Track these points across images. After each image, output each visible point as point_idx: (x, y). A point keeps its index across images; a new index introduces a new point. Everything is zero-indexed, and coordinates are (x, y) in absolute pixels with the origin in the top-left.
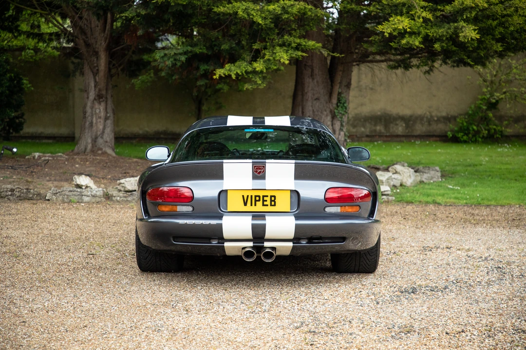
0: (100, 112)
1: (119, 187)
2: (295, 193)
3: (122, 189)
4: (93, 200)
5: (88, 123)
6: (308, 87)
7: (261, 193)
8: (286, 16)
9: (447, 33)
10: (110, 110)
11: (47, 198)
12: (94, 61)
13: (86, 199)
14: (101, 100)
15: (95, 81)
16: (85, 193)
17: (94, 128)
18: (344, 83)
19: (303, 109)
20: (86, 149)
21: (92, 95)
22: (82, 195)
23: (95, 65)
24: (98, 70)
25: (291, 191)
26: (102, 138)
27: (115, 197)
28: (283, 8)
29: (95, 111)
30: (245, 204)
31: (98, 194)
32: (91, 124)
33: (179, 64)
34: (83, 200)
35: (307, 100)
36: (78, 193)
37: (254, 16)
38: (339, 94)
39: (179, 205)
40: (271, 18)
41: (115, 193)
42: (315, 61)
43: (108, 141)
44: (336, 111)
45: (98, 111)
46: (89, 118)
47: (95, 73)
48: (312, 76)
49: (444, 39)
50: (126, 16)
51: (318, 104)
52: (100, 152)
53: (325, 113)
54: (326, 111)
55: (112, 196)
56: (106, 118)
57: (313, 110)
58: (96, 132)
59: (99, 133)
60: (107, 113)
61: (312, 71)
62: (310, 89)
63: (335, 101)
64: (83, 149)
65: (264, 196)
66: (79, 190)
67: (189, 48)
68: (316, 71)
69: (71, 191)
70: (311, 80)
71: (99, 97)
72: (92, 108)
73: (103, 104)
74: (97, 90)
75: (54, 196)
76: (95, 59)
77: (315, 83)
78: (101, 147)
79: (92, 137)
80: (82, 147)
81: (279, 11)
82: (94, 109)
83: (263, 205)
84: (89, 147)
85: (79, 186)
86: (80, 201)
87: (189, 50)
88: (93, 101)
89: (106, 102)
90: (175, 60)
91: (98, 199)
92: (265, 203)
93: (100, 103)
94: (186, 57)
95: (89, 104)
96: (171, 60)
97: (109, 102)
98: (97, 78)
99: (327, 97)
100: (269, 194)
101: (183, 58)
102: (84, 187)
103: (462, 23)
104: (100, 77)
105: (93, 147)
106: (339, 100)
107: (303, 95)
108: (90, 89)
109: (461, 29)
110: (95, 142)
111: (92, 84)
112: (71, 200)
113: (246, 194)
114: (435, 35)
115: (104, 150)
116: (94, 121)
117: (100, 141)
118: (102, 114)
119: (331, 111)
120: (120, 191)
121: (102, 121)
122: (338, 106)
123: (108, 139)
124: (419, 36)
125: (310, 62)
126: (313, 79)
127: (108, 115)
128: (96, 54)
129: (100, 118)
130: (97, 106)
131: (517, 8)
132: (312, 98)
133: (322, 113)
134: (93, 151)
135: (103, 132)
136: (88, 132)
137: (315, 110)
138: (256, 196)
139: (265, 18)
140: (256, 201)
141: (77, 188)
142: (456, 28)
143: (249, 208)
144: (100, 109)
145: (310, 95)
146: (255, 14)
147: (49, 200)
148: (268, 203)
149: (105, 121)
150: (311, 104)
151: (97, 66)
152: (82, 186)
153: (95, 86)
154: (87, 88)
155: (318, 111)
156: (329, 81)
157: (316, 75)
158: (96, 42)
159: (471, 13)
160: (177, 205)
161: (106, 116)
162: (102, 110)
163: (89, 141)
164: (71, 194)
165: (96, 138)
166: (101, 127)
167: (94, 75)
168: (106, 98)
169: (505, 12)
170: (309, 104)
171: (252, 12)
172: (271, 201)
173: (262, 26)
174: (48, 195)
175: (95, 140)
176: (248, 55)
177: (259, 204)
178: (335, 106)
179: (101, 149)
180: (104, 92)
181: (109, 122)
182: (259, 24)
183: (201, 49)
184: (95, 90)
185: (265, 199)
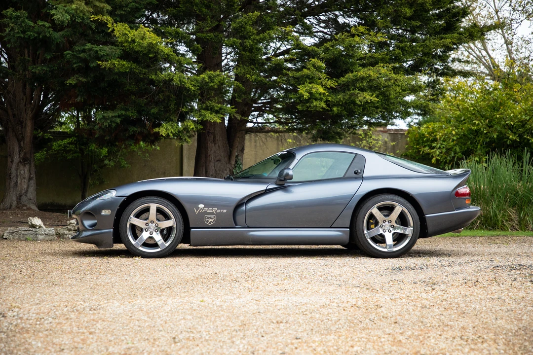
0: (24, 173)
1: (69, 227)
3: (73, 229)
4: (47, 238)
5: (13, 183)
6: (211, 150)
8: (212, 84)
9: (344, 98)
10: (33, 172)
11: (4, 237)
12: (19, 128)
13: (40, 237)
14: (26, 162)
15: (20, 146)
16: (40, 232)
17: (19, 188)
18: (240, 148)
19: (206, 169)
20: (11, 206)
21: (16, 159)
22: (37, 234)
23: (20, 132)
24: (23, 137)
26: (26, 196)
27: (66, 235)
28: (210, 77)
29: (20, 173)
31: (51, 232)
32: (16, 183)
33: (114, 125)
34: (38, 238)
35: (210, 161)
36: (33, 232)
37: (185, 83)
38: (237, 157)
40: (198, 86)
41: (66, 232)
42: (217, 129)
43: (32, 198)
44: (234, 170)
45: (22, 172)
46: (14, 178)
47: (20, 139)
48: (214, 141)
49: (341, 103)
50: (70, 84)
51: (219, 164)
52: (25, 208)
53: (226, 172)
54: (226, 170)
55: (64, 234)
56: (30, 179)
57: (216, 170)
58: (21, 191)
59: (23, 192)
60: (31, 174)
61: (215, 137)
62: (212, 152)
63: (233, 162)
64: (9, 206)
66: (34, 229)
67: (123, 112)
68: (218, 137)
69: (27, 231)
70: (213, 145)
71: (24, 161)
72: (17, 170)
73: (27, 166)
74: (22, 154)
75: (11, 235)
76: (20, 128)
77: (217, 147)
78: (25, 203)
79: (16, 195)
80: (8, 204)
81: (207, 79)
82: (19, 171)
84: (15, 203)
85: (33, 226)
86: (35, 239)
87: (124, 114)
88: (18, 164)
89: (30, 164)
90: (111, 122)
91: (51, 238)
93: (24, 165)
94: (120, 119)
95: (14, 166)
96: (109, 121)
97: (32, 165)
98: (22, 143)
99: (227, 159)
101: (118, 120)
102: (38, 227)
103: (357, 91)
104: (25, 142)
105: (18, 204)
106: (236, 162)
107: (206, 157)
108: (14, 153)
109: (357, 95)
110: (20, 199)
111: (17, 149)
112: (27, 238)
114: (333, 100)
115: (28, 206)
116: (19, 182)
117: (24, 198)
118: (27, 175)
119: (230, 171)
120: (70, 230)
121: (26, 181)
122: (236, 167)
123: (32, 197)
124: (322, 101)
125: (212, 129)
126: (215, 144)
127: (32, 176)
128: (21, 123)
129: (24, 178)
130: (21, 167)
131: (396, 80)
132: (214, 160)
133: (223, 172)
134: (18, 207)
135: (27, 191)
136: (13, 191)
137: (217, 170)
139: (194, 86)
141: (32, 228)
142: (352, 95)
144: (25, 171)
145: (212, 157)
146: (186, 82)
147: (6, 239)
149: (29, 181)
150: (213, 165)
151: (22, 134)
152: (37, 225)
153: (20, 151)
154: (12, 153)
155: (219, 170)
156: (228, 145)
157: (218, 140)
158: (21, 112)
159: (362, 82)
161: (30, 176)
162: (26, 171)
163: (14, 198)
164: (26, 233)
165: (21, 196)
166: (25, 187)
167: (18, 141)
168: (30, 161)
169: (386, 84)
170: (212, 164)
171: (184, 80)
173: (191, 92)
174: (5, 234)
175: (19, 198)
176: (175, 117)
178: (233, 166)
179: (26, 206)
180: (28, 156)
181: (33, 182)
182: (188, 90)
183: (132, 113)
184: (20, 154)
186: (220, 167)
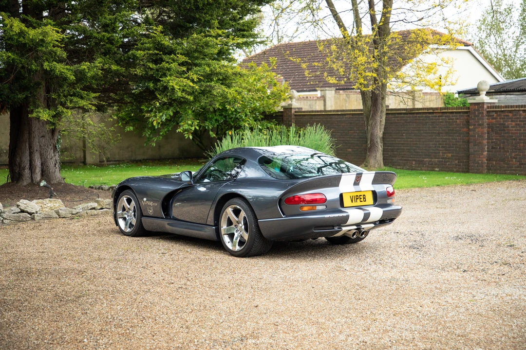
2: (374, 193)
6: (35, 127)
7: (358, 194)
19: (29, 145)
25: (372, 191)
30: (352, 201)
35: (34, 138)
39: (318, 205)
44: (57, 145)
53: (50, 147)
57: (40, 145)
62: (36, 129)
65: (360, 196)
70: (37, 122)
77: (41, 124)
83: (361, 201)
92: (361, 200)
99: (50, 134)
100: (362, 194)
107: (30, 134)
113: (352, 195)
119: (54, 146)
126: (39, 121)
132: (38, 136)
133: (47, 147)
137: (42, 145)
138: (356, 196)
140: (357, 199)
143: (354, 204)
145: (36, 133)
148: (362, 200)
150: (38, 141)
160: (316, 206)
170: (37, 140)
172: (364, 198)
177: (358, 200)
178: (56, 141)
185: (361, 197)
186: (45, 142)
